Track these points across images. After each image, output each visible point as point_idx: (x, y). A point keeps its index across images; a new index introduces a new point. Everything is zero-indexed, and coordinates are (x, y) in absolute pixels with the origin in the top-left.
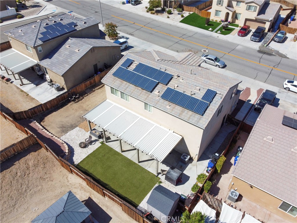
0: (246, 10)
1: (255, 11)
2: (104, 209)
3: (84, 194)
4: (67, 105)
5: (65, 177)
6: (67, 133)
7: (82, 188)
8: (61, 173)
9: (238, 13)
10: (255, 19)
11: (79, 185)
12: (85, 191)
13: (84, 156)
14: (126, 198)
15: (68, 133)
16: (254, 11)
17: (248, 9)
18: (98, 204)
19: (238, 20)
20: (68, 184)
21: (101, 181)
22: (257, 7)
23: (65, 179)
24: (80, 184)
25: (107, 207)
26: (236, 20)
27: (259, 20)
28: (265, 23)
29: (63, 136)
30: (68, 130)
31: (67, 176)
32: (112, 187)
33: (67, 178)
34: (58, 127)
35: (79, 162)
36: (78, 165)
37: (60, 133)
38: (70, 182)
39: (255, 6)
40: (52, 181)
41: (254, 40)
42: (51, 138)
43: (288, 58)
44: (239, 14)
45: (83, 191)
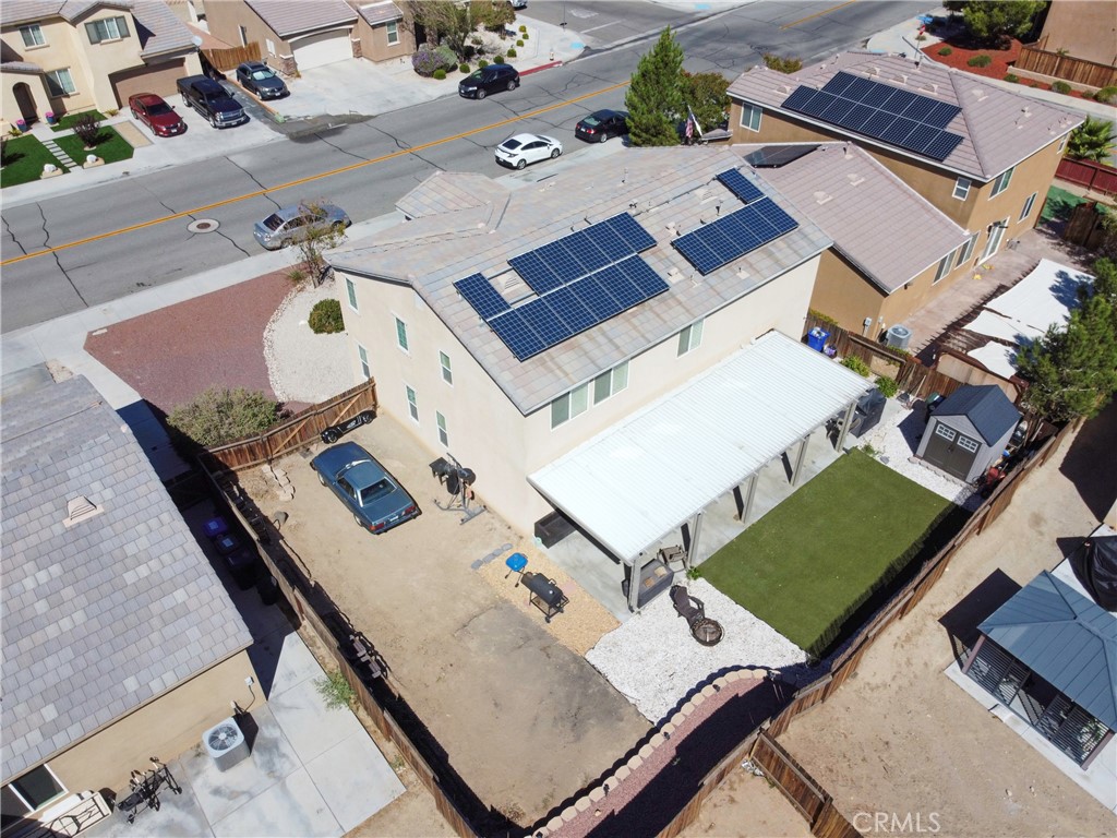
0: (92, 43)
1: (129, 35)
2: (974, 584)
3: (928, 637)
4: (400, 698)
5: (868, 694)
6: (622, 697)
7: (908, 639)
8: (852, 707)
9: (53, 72)
10: (142, 63)
11: (898, 648)
12: (920, 632)
13: (763, 630)
14: (931, 525)
15: (625, 690)
16: (123, 37)
17: (95, 37)
18: (962, 598)
19: (68, 96)
20: (895, 687)
21: (876, 584)
22: (123, 17)
23: (875, 694)
24: (895, 645)
25: (969, 575)
26: (65, 100)
27: (156, 62)
28: (181, 62)
29: (641, 710)
30: (606, 694)
31: (867, 688)
32: (899, 555)
33: (872, 690)
34: (572, 739)
35: (796, 647)
36: (810, 650)
37: (621, 724)
38: (889, 681)
39: (116, 18)
40: (887, 743)
41: (234, 122)
42: (677, 740)
43: (370, 117)
44: (59, 71)
45: (921, 639)
